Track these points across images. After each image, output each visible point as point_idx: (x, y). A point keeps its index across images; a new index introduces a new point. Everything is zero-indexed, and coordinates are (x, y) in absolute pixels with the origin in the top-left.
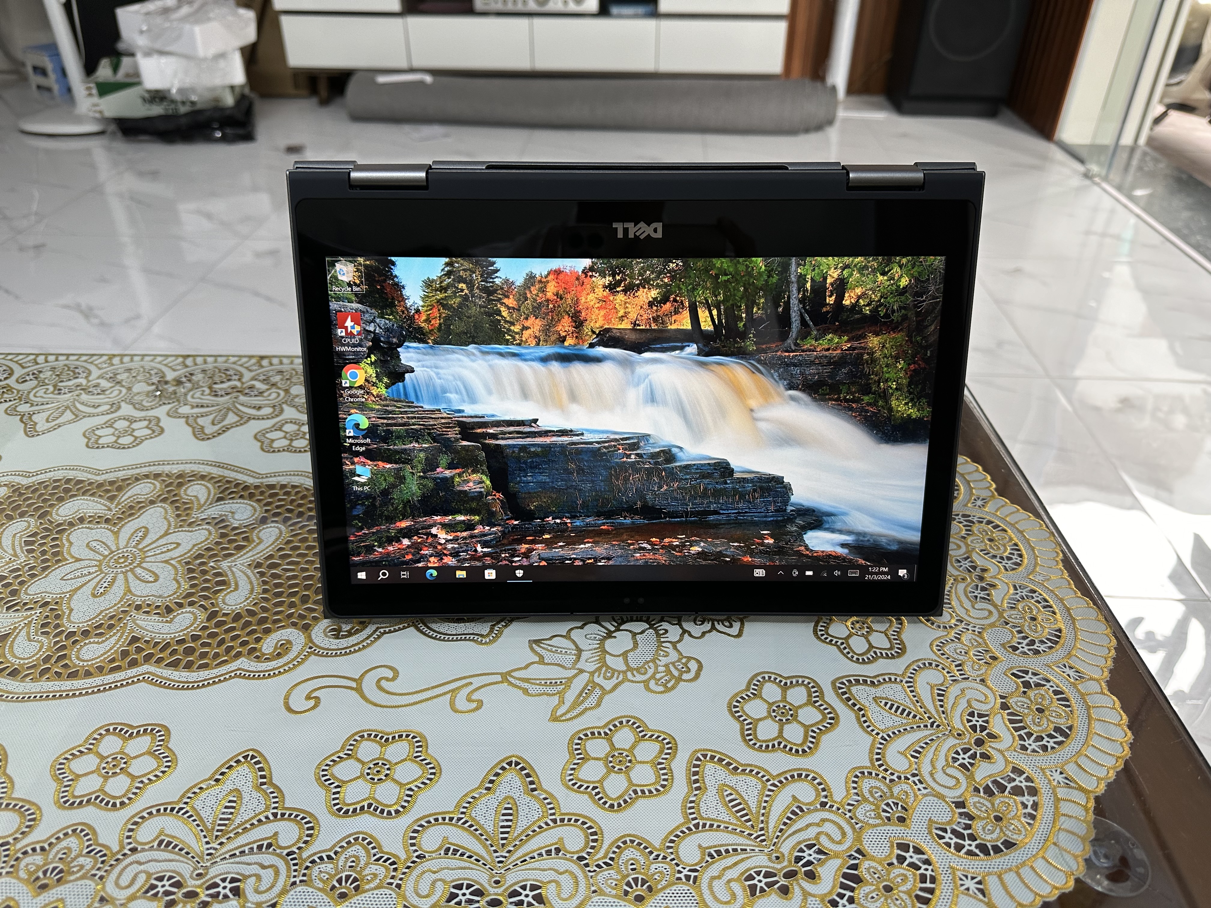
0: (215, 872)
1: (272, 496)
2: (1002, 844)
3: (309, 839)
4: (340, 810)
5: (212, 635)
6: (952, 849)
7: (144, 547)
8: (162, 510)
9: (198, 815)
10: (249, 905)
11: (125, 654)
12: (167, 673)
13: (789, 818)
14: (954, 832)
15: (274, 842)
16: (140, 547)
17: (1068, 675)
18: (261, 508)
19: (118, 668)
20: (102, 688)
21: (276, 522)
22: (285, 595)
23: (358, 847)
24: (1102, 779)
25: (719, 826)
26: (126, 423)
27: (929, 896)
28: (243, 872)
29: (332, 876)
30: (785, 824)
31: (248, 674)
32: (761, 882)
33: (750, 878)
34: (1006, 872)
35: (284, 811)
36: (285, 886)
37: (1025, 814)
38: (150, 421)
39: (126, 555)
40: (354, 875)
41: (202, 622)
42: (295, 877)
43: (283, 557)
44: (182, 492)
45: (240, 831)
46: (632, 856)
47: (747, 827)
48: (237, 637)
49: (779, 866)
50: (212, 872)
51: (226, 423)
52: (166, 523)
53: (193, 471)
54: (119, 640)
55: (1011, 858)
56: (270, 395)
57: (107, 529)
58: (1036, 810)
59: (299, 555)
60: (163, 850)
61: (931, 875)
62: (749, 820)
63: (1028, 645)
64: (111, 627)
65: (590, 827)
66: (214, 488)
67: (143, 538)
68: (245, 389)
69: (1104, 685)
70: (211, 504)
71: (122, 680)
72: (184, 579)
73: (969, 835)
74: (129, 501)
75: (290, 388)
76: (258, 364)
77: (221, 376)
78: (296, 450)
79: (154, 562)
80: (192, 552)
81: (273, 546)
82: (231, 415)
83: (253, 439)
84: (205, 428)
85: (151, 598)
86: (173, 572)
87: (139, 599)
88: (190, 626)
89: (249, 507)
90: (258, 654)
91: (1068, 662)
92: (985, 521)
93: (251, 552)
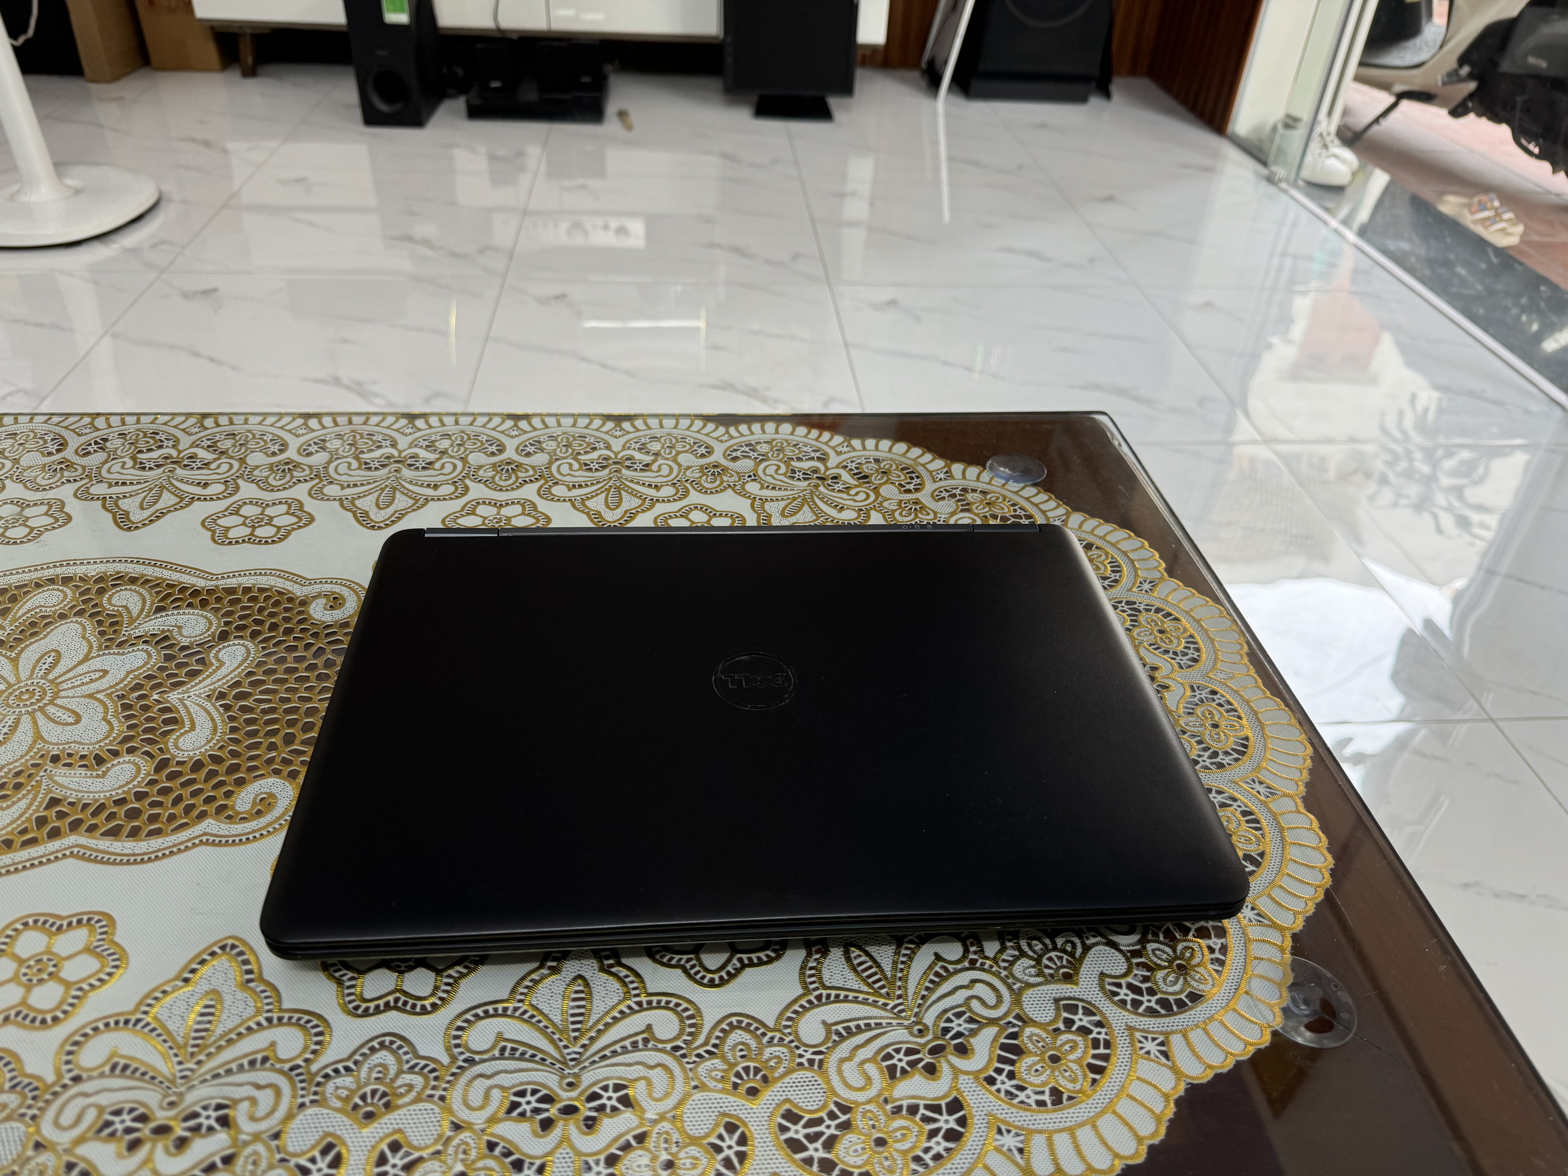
0: (194, 1098)
1: (233, 602)
2: (1187, 997)
3: (318, 1047)
4: (356, 1008)
5: (164, 791)
6: (1129, 1007)
7: (56, 678)
8: (77, 626)
9: (164, 1027)
10: (243, 1137)
11: (41, 821)
12: (105, 844)
13: (931, 981)
14: (1130, 986)
15: (271, 1055)
16: (51, 676)
17: (1258, 792)
18: (219, 620)
19: (33, 841)
20: (12, 869)
21: (241, 637)
22: (262, 734)
23: (384, 1053)
24: (1299, 913)
25: (846, 996)
26: (17, 509)
27: (1104, 1064)
28: (232, 1096)
29: (352, 1092)
30: (927, 989)
31: (217, 839)
32: (901, 1061)
33: (888, 1057)
34: (1192, 1029)
35: (281, 1014)
36: (290, 1109)
37: (1212, 959)
38: (50, 507)
39: (31, 689)
40: (382, 1088)
41: (148, 774)
42: (303, 1096)
43: (255, 684)
44: (105, 601)
45: (223, 1043)
46: (740, 1040)
47: (881, 996)
49: (922, 1041)
50: (191, 1098)
51: (159, 506)
52: (85, 643)
53: (118, 573)
54: (31, 804)
55: (1197, 1013)
56: (218, 467)
58: (1225, 954)
59: (275, 681)
60: (119, 1077)
61: (1105, 1040)
62: (883, 987)
63: (1210, 757)
64: (18, 786)
65: (686, 1010)
66: (151, 595)
67: (54, 665)
68: (183, 458)
69: (1299, 802)
70: (147, 616)
71: (41, 857)
72: (117, 718)
73: (1147, 989)
74: (29, 615)
75: (246, 457)
76: (198, 425)
77: (148, 442)
78: (260, 541)
79: (73, 697)
80: (126, 682)
81: (239, 670)
82: (166, 495)
83: (200, 526)
84: (131, 514)
85: (73, 745)
86: (101, 709)
87: (56, 747)
88: (132, 780)
89: (201, 618)
90: (230, 813)
91: (1258, 777)
92: (1153, 608)
93: (209, 679)
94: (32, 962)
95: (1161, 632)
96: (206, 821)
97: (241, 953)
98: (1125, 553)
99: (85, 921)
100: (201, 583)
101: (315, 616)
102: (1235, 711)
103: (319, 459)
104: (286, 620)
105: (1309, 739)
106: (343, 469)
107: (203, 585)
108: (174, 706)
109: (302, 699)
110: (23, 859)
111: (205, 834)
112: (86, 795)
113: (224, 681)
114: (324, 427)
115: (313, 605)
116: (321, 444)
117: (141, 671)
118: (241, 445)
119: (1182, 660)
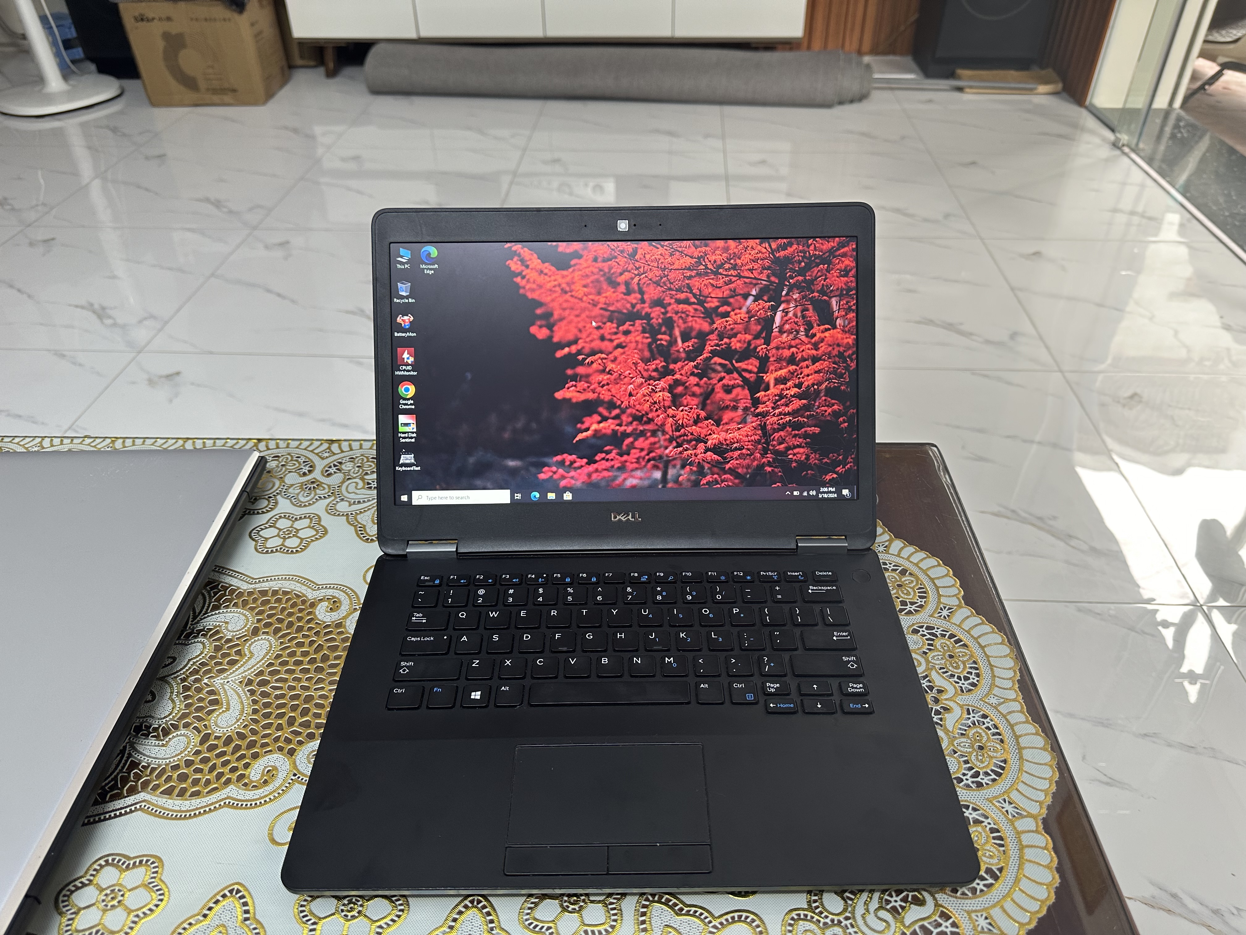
1: (265, 603)
5: (205, 760)
12: (162, 801)
18: (254, 617)
19: (117, 796)
21: (267, 633)
22: (273, 716)
24: (1024, 925)
31: (236, 803)
41: (195, 746)
43: (273, 673)
48: (228, 762)
59: (287, 671)
63: (972, 777)
69: (1040, 823)
71: (122, 808)
78: (288, 551)
88: (185, 750)
89: (241, 616)
90: (246, 781)
91: (1008, 797)
92: (948, 634)
93: (243, 668)
94: (108, 892)
95: (951, 657)
96: (230, 787)
97: (242, 897)
98: (932, 580)
99: (144, 862)
100: (244, 586)
101: (320, 617)
102: (999, 734)
103: (336, 479)
104: (300, 619)
105: (1057, 765)
106: (351, 489)
107: (245, 588)
108: (217, 689)
109: (304, 688)
110: (110, 810)
111: (229, 797)
112: (154, 760)
113: (252, 670)
114: (342, 451)
115: (318, 608)
116: (338, 466)
117: (198, 659)
118: (282, 465)
119: (963, 684)
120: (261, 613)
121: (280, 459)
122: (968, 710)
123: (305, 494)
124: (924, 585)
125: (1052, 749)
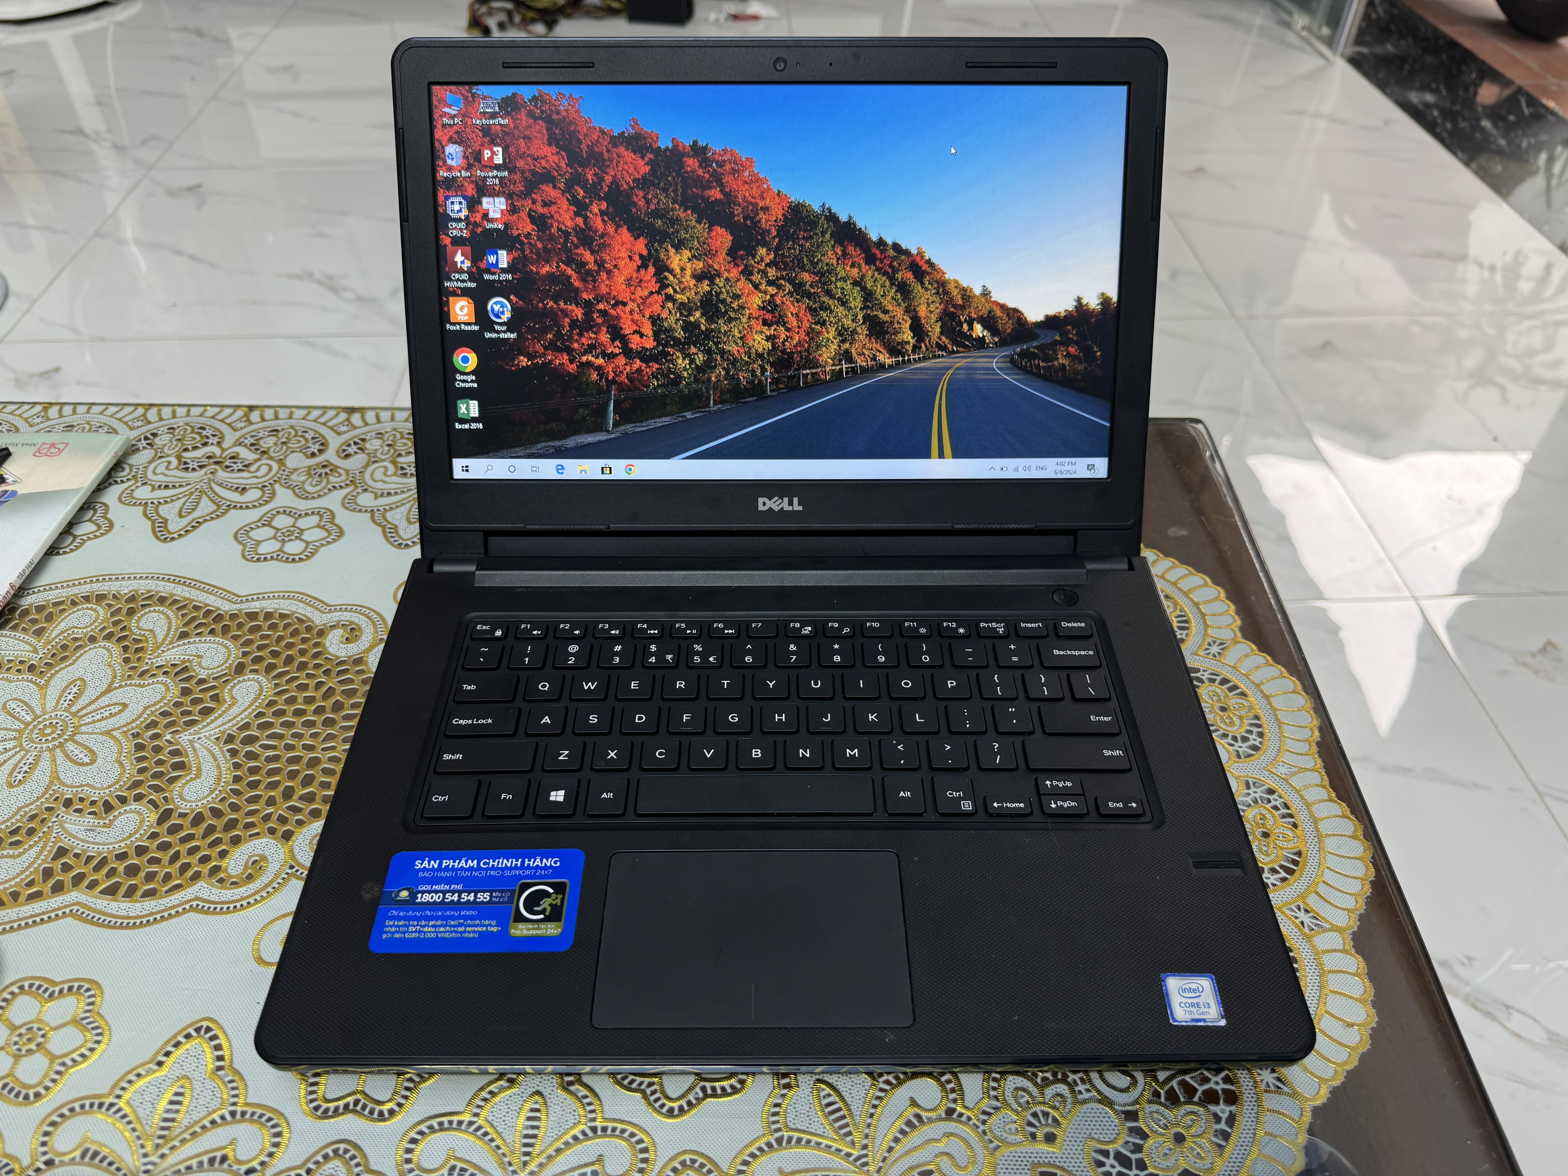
1: (254, 629)
3: (274, 1150)
4: (317, 1108)
5: (164, 847)
7: (79, 711)
8: (105, 651)
9: (135, 1112)
11: (48, 873)
12: (102, 903)
13: (902, 1131)
14: (1118, 1156)
15: (230, 1153)
16: (74, 709)
18: (238, 649)
19: (37, 896)
20: (16, 925)
21: (256, 671)
22: (262, 786)
23: (336, 1162)
25: (809, 1141)
30: (896, 1140)
31: (207, 905)
35: (245, 1109)
37: (1216, 1131)
38: (95, 511)
39: (54, 722)
41: (150, 827)
43: (263, 726)
44: (133, 624)
45: (188, 1137)
47: (846, 1144)
48: (195, 849)
52: (109, 672)
53: (149, 591)
54: (40, 854)
56: (258, 469)
57: (31, 681)
58: (1231, 1127)
59: (283, 725)
60: (87, 1164)
62: (849, 1134)
64: (31, 832)
65: (641, 1141)
66: (177, 618)
67: (78, 696)
68: (225, 458)
69: (1348, 938)
70: (171, 643)
71: (44, 913)
72: (130, 760)
73: (1136, 1160)
74: (61, 637)
75: (286, 457)
76: (245, 419)
77: (194, 439)
78: (287, 558)
79: (92, 734)
80: (142, 719)
81: (250, 710)
82: (205, 500)
83: (232, 538)
84: (169, 522)
85: (86, 788)
86: (115, 749)
87: (70, 790)
88: (135, 833)
89: (221, 647)
90: (222, 875)
91: (1305, 903)
92: (1218, 678)
93: (221, 719)
94: (23, 1031)
95: (1223, 709)
96: (199, 884)
97: (214, 1038)
98: (1197, 605)
99: (75, 990)
100: (225, 607)
101: (331, 650)
102: (1291, 816)
103: (357, 461)
104: (303, 652)
105: (1373, 858)
106: (379, 475)
107: (227, 609)
108: (183, 747)
109: (307, 747)
110: (27, 915)
111: (197, 898)
112: (92, 846)
113: (234, 722)
114: (366, 424)
115: (330, 637)
116: (360, 444)
117: (158, 707)
118: (283, 443)
119: (1241, 747)
120: (248, 643)
121: (280, 435)
122: (1247, 784)
123: (314, 483)
124: (1185, 611)
125: (1365, 838)
